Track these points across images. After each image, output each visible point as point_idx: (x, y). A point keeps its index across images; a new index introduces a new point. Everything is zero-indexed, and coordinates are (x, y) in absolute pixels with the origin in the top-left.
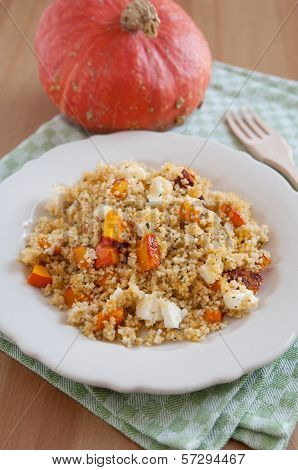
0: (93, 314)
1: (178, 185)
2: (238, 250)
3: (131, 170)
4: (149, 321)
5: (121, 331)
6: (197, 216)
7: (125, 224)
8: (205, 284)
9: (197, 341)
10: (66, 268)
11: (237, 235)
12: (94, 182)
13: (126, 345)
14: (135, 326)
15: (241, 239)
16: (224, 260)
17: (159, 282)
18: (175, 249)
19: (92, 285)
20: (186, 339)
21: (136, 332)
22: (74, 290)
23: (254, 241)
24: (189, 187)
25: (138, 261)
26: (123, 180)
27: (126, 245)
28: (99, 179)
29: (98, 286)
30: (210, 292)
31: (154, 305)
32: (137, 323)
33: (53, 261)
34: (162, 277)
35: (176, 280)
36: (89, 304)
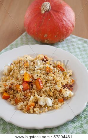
0: (25, 106)
1: (43, 62)
2: (65, 79)
3: (28, 58)
4: (43, 105)
5: (35, 110)
6: (52, 70)
7: (30, 76)
8: (57, 91)
9: (58, 109)
10: (14, 92)
11: (63, 74)
12: (17, 64)
13: (37, 114)
15: (65, 75)
16: (62, 83)
17: (44, 92)
18: (47, 81)
19: (23, 97)
20: (54, 109)
21: (39, 109)
22: (18, 99)
23: (69, 75)
24: (47, 62)
25: (36, 87)
26: (27, 62)
27: (31, 82)
29: (25, 96)
30: (59, 93)
31: (43, 100)
32: (39, 106)
33: (9, 90)
34: (44, 91)
35: (49, 91)
36: (23, 103)
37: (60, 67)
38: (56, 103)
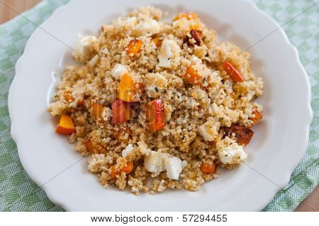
0: (108, 165)
1: (186, 45)
2: (234, 107)
4: (154, 173)
5: (130, 183)
6: (200, 81)
8: (203, 141)
9: (192, 191)
10: (88, 116)
11: (235, 91)
12: (114, 37)
13: (134, 193)
14: (142, 177)
15: (238, 95)
16: (221, 120)
18: (179, 110)
19: (108, 139)
20: (184, 188)
21: (143, 181)
22: (93, 143)
23: (250, 97)
24: (196, 47)
26: (137, 41)
28: (117, 36)
29: (114, 139)
30: (207, 147)
32: (144, 174)
33: (77, 111)
34: (166, 136)
35: (178, 139)
36: (106, 156)
37: (229, 68)
38: (191, 174)
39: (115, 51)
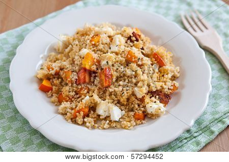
0: (72, 109)
1: (129, 41)
2: (159, 81)
3: (104, 29)
4: (102, 116)
5: (86, 120)
7: (95, 60)
8: (136, 98)
9: (128, 129)
10: (61, 82)
11: (160, 71)
12: (83, 35)
13: (88, 128)
14: (94, 118)
15: (162, 74)
16: (149, 86)
17: (110, 94)
18: (121, 77)
19: (74, 93)
20: (122, 127)
21: (95, 121)
22: (63, 95)
23: (170, 76)
24: (135, 42)
25: (100, 82)
26: (97, 35)
27: (94, 72)
29: (77, 94)
30: (139, 102)
31: (106, 107)
32: (96, 116)
33: (54, 78)
34: (112, 92)
35: (119, 95)
36: (71, 104)
37: (156, 56)
38: (127, 119)
39: (83, 43)
